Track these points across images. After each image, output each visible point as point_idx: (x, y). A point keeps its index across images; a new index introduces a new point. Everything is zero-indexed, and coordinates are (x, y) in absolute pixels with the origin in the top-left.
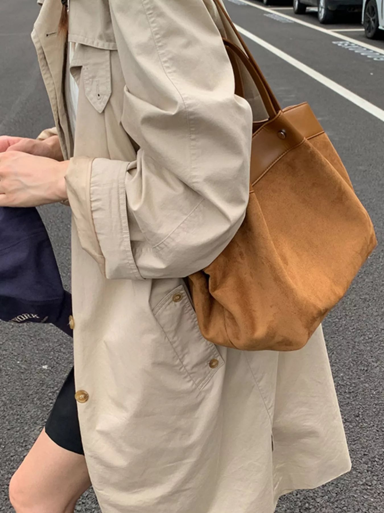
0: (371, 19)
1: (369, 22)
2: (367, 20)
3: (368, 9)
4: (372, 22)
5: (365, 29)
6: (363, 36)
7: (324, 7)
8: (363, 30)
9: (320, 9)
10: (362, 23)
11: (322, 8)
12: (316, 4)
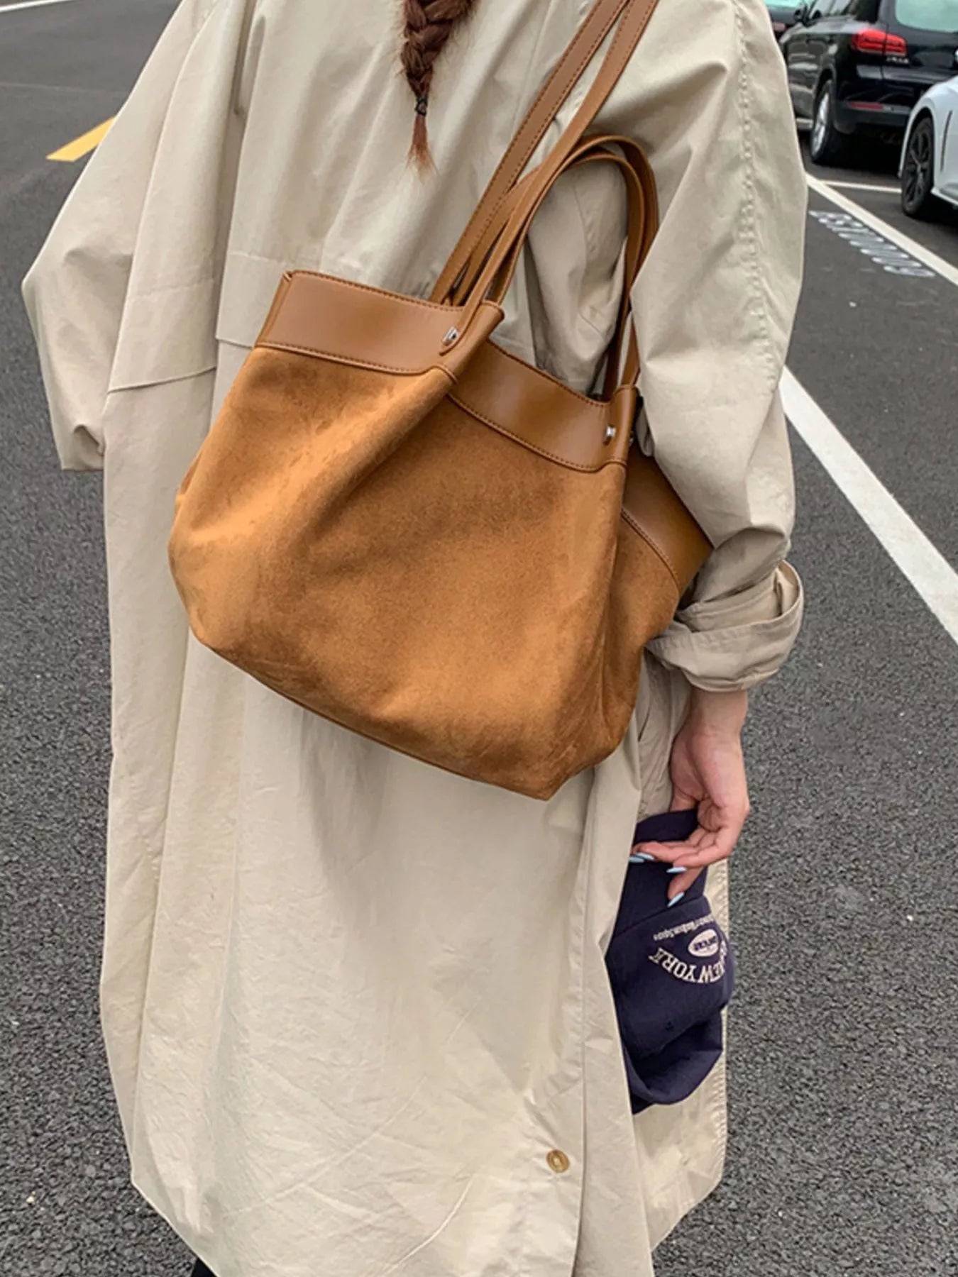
0: (919, 169)
1: (914, 174)
2: (911, 168)
3: (917, 141)
4: (921, 175)
5: (903, 189)
6: (895, 207)
7: (825, 122)
8: (899, 191)
9: (818, 126)
10: (900, 174)
11: (822, 123)
12: (810, 112)
